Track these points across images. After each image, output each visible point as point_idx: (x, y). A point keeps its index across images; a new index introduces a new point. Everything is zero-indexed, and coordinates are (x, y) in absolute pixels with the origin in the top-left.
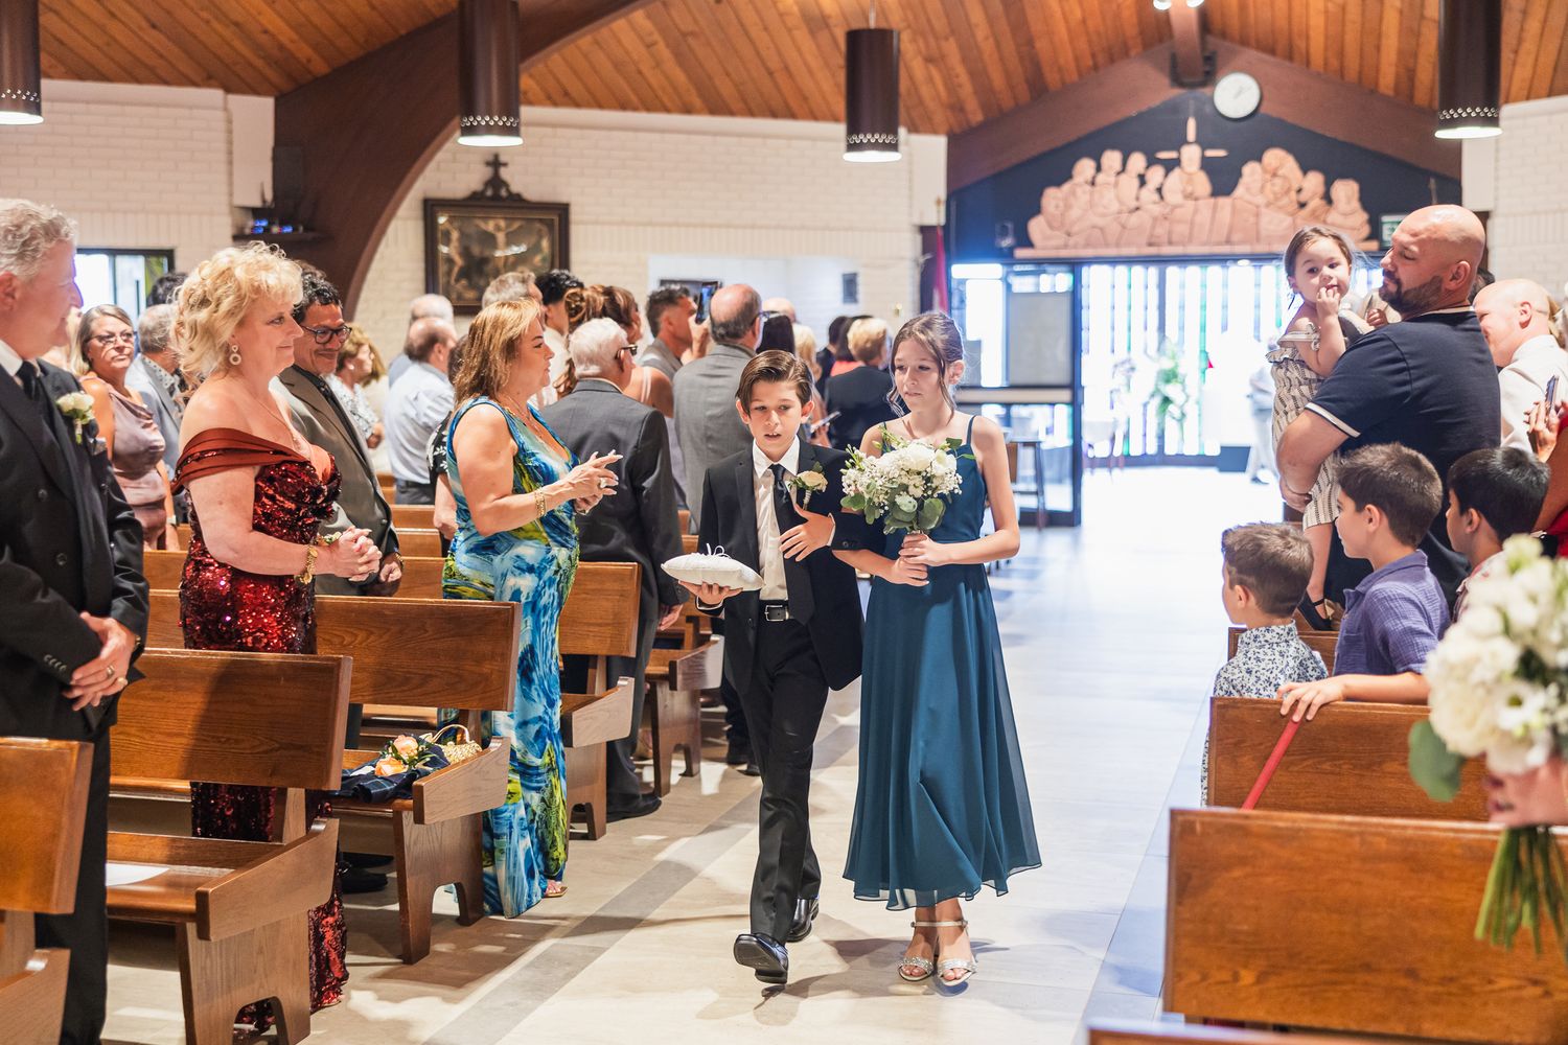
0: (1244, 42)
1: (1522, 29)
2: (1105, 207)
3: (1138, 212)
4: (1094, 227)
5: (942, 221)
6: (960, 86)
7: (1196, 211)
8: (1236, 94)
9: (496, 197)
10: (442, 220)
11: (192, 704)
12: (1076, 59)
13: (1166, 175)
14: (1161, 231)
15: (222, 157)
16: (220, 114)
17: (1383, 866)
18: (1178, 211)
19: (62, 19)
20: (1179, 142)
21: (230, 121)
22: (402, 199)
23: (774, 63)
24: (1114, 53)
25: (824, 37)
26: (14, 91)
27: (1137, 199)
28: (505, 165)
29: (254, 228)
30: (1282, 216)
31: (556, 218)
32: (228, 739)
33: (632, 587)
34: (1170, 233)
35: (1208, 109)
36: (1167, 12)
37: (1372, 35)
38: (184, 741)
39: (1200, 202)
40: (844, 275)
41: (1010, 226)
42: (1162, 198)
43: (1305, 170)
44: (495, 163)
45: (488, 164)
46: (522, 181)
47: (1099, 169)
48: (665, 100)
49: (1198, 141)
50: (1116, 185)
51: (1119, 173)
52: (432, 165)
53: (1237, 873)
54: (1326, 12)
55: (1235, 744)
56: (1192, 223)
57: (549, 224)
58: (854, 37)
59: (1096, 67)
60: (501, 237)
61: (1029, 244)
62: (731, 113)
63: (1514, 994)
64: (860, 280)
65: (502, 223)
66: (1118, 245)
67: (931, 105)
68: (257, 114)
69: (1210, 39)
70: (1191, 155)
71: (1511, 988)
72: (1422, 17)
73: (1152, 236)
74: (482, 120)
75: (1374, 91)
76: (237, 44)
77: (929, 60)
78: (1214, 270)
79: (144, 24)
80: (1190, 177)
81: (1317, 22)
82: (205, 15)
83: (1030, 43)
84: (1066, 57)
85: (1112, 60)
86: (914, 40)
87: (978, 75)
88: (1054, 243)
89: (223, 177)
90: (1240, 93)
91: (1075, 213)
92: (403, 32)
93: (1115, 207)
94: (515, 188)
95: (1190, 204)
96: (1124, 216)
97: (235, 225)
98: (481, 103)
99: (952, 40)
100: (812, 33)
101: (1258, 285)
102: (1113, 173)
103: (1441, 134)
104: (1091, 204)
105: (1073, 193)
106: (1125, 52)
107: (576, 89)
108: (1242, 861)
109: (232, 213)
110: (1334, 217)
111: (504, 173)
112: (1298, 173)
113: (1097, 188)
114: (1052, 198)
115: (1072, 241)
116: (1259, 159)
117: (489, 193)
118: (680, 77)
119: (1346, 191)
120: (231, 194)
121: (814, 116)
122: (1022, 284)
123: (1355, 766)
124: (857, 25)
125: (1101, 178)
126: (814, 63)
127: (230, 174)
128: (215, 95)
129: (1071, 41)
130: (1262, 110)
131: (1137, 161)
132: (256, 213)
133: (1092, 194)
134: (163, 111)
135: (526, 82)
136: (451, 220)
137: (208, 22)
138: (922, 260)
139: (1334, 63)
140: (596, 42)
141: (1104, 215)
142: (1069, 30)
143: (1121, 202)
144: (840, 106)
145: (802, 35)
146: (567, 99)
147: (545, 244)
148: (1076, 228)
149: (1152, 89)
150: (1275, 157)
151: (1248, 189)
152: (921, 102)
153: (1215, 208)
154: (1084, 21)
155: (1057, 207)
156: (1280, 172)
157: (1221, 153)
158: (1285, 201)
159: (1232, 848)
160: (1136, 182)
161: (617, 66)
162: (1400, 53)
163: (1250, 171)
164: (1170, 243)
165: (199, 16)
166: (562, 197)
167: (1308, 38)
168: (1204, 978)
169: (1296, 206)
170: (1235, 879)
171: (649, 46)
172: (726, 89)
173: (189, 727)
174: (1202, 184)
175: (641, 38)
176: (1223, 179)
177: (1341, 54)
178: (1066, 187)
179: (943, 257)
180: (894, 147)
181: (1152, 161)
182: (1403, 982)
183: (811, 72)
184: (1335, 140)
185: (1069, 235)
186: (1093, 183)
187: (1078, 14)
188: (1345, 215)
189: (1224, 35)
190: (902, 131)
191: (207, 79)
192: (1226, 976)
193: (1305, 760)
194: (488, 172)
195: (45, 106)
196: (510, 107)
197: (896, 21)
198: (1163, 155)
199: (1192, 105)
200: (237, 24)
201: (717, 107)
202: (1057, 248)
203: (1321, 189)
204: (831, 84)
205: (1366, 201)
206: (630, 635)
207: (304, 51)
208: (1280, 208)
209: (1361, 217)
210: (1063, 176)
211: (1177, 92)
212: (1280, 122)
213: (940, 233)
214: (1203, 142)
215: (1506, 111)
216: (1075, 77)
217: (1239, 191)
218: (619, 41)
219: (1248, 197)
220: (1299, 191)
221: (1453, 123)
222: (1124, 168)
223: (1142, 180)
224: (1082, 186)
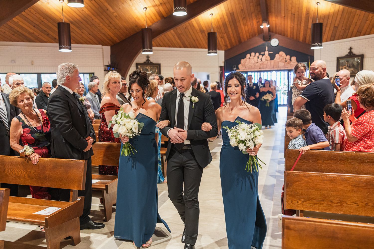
0: (276, 33)
1: (325, 29)
3: (258, 63)
4: (250, 66)
5: (224, 65)
6: (227, 42)
7: (268, 63)
8: (274, 42)
9: (148, 63)
10: (139, 67)
11: (103, 151)
12: (247, 37)
13: (262, 56)
14: (261, 66)
15: (102, 57)
16: (101, 49)
17: (325, 182)
18: (264, 63)
19: (74, 33)
20: (265, 51)
21: (103, 51)
22: (132, 63)
23: (195, 39)
24: (253, 35)
25: (203, 34)
26: (67, 46)
27: (257, 61)
28: (150, 57)
29: (108, 69)
30: (282, 63)
31: (158, 66)
32: (109, 158)
34: (263, 67)
35: (270, 45)
36: (263, 29)
37: (298, 31)
38: (102, 158)
39: (269, 61)
40: (207, 75)
41: (235, 66)
42: (262, 60)
43: (287, 55)
44: (148, 57)
45: (147, 57)
46: (152, 60)
47: (251, 56)
48: (177, 46)
49: (268, 51)
50: (254, 58)
52: (137, 57)
53: (297, 183)
54: (291, 27)
55: (290, 158)
56: (267, 65)
57: (157, 67)
58: (209, 34)
59: (250, 38)
60: (149, 70)
61: (239, 69)
62: (188, 47)
63: (351, 205)
64: (210, 76)
65: (149, 67)
66: (254, 69)
67: (222, 45)
68: (108, 49)
69: (271, 33)
70: (267, 53)
71: (351, 204)
72: (308, 28)
73: (260, 67)
74: (146, 49)
75: (299, 41)
76: (104, 37)
77: (221, 38)
78: (269, 73)
79: (88, 34)
80: (267, 57)
81: (289, 29)
82: (98, 32)
83: (239, 34)
84: (245, 37)
85: (253, 37)
86: (219, 34)
87: (230, 40)
89: (102, 60)
90: (275, 42)
91: (247, 63)
92: (132, 34)
93: (253, 62)
94: (151, 61)
95: (267, 61)
96: (255, 64)
97: (104, 68)
98: (146, 46)
99: (225, 34)
100: (202, 33)
101: (277, 75)
102: (253, 56)
103: (312, 48)
104: (249, 62)
105: (246, 60)
106: (255, 35)
107: (161, 44)
108: (298, 181)
109: (104, 66)
110: (292, 63)
111: (150, 59)
112: (285, 56)
113: (250, 59)
114: (243, 61)
115: (246, 68)
116: (278, 53)
117: (147, 62)
118: (179, 41)
119: (294, 59)
120: (103, 63)
121: (202, 48)
123: (312, 162)
124: (209, 32)
125: (251, 57)
126: (202, 38)
127: (103, 60)
128: (100, 46)
129: (246, 33)
130: (279, 45)
131: (257, 54)
132: (108, 66)
133: (249, 60)
134: (92, 49)
135: (153, 43)
136: (140, 67)
137: (99, 34)
138: (220, 72)
139: (292, 36)
140: (165, 36)
141: (251, 64)
142: (246, 32)
143: (254, 61)
144: (207, 46)
145: (200, 34)
146: (160, 46)
147: (157, 71)
148: (247, 66)
149: (259, 41)
150: (281, 53)
151: (277, 59)
152: (220, 45)
153: (271, 62)
154: (248, 30)
155: (243, 62)
156: (282, 56)
157: (272, 53)
158: (283, 61)
159: (297, 178)
160: (257, 58)
161: (168, 40)
162: (304, 34)
163: (277, 56)
164: (263, 68)
165: (97, 32)
166: (159, 63)
167: (287, 32)
168: (292, 202)
169: (285, 61)
170: (297, 184)
171: (174, 36)
172: (187, 44)
173: (102, 156)
174: (269, 58)
175: (172, 35)
176: (272, 57)
177: (293, 35)
178: (245, 59)
179: (224, 71)
180: (216, 53)
181: (260, 54)
182: (330, 203)
183: (201, 40)
184: (291, 50)
185: (245, 67)
186: (250, 58)
187: (247, 29)
188: (294, 63)
189: (272, 32)
190: (217, 50)
191: (99, 43)
192: (296, 202)
193: (303, 160)
194: (147, 59)
195: (72, 48)
196: (151, 47)
197: (216, 31)
198: (262, 53)
199: (267, 44)
200: (104, 34)
201: (185, 46)
202: (244, 70)
203: (289, 58)
204: (205, 42)
205: (297, 60)
207: (115, 38)
208: (282, 62)
209: (296, 63)
210: (244, 57)
211: (264, 42)
212: (282, 47)
213: (223, 67)
214: (269, 51)
215: (323, 44)
216: (246, 40)
217: (275, 59)
218: (169, 36)
219: (277, 60)
220: (286, 59)
221: (314, 46)
222: (255, 56)
223: (258, 57)
224: (248, 59)
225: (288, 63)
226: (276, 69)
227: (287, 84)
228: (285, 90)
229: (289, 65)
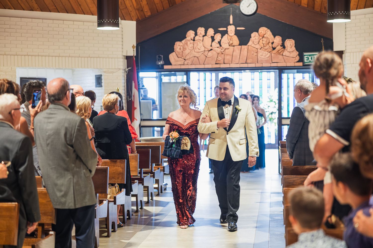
2: (199, 49)
5: (135, 55)
7: (234, 51)
8: (248, 6)
13: (222, 37)
14: (220, 58)
27: (211, 46)
30: (267, 53)
33: (15, 214)
35: (237, 11)
40: (96, 76)
41: (162, 56)
42: (221, 46)
47: (196, 34)
48: (22, 5)
51: (203, 36)
56: (232, 56)
61: (170, 64)
64: (103, 77)
67: (130, 9)
70: (231, 29)
75: (300, 5)
88: (179, 63)
90: (250, 4)
91: (187, 51)
93: (203, 49)
95: (232, 48)
101: (253, 79)
103: (329, 21)
105: (187, 44)
112: (272, 37)
113: (195, 42)
114: (178, 45)
115: (186, 63)
116: (257, 31)
119: (290, 43)
121: (84, 13)
122: (165, 79)
125: (197, 38)
130: (257, 12)
131: (211, 31)
138: (127, 70)
144: (94, 9)
150: (263, 30)
152: (126, 8)
153: (241, 50)
155: (180, 49)
156: (265, 36)
157: (242, 28)
158: (268, 47)
160: (210, 40)
163: (254, 35)
164: (224, 63)
174: (236, 40)
176: (244, 39)
178: (183, 41)
179: (136, 68)
180: (117, 25)
181: (216, 32)
186: (194, 40)
190: (120, 20)
198: (221, 29)
199: (231, 10)
201: (44, 8)
203: (281, 42)
205: (298, 47)
206: (14, 236)
209: (296, 53)
210: (182, 37)
211: (226, 5)
212: (265, 17)
213: (134, 58)
214: (236, 24)
215: (352, 13)
217: (250, 43)
219: (253, 45)
220: (273, 43)
221: (332, 17)
222: (206, 35)
223: (213, 39)
224: (189, 40)
225: (279, 53)
226: (253, 65)
227: (276, 98)
228: (271, 112)
229: (281, 57)
